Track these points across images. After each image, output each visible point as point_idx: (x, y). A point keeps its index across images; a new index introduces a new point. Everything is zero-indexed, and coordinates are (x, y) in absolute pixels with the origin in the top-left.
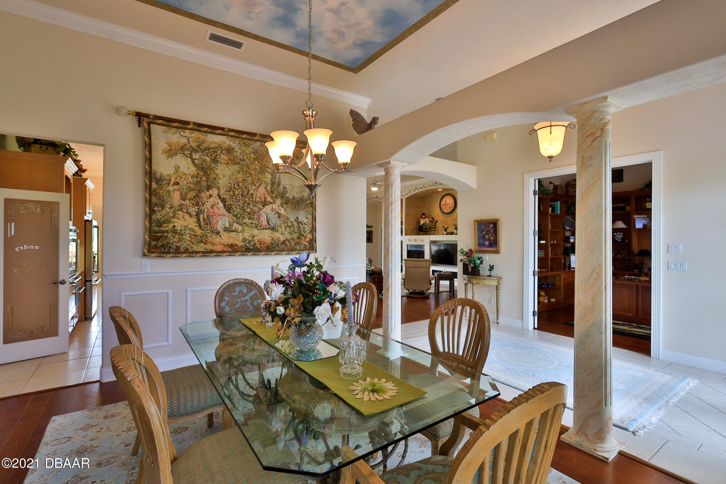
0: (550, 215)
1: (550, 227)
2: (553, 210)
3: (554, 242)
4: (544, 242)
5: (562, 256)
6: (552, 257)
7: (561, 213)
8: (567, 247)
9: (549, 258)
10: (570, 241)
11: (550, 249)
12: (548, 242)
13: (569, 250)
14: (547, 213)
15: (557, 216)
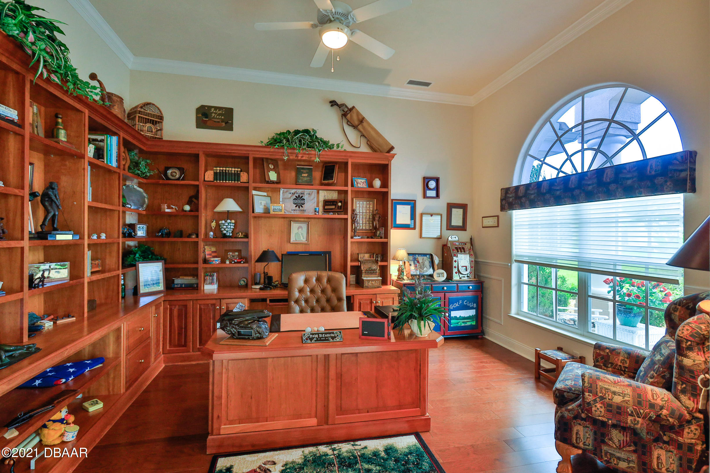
0: (90, 164)
1: (89, 197)
2: (99, 153)
3: (99, 237)
4: (69, 237)
5: (120, 272)
6: (95, 277)
7: (119, 167)
8: (129, 246)
9: (86, 281)
10: (136, 234)
11: (88, 254)
12: (82, 238)
13: (135, 254)
14: (82, 156)
15: (109, 171)
